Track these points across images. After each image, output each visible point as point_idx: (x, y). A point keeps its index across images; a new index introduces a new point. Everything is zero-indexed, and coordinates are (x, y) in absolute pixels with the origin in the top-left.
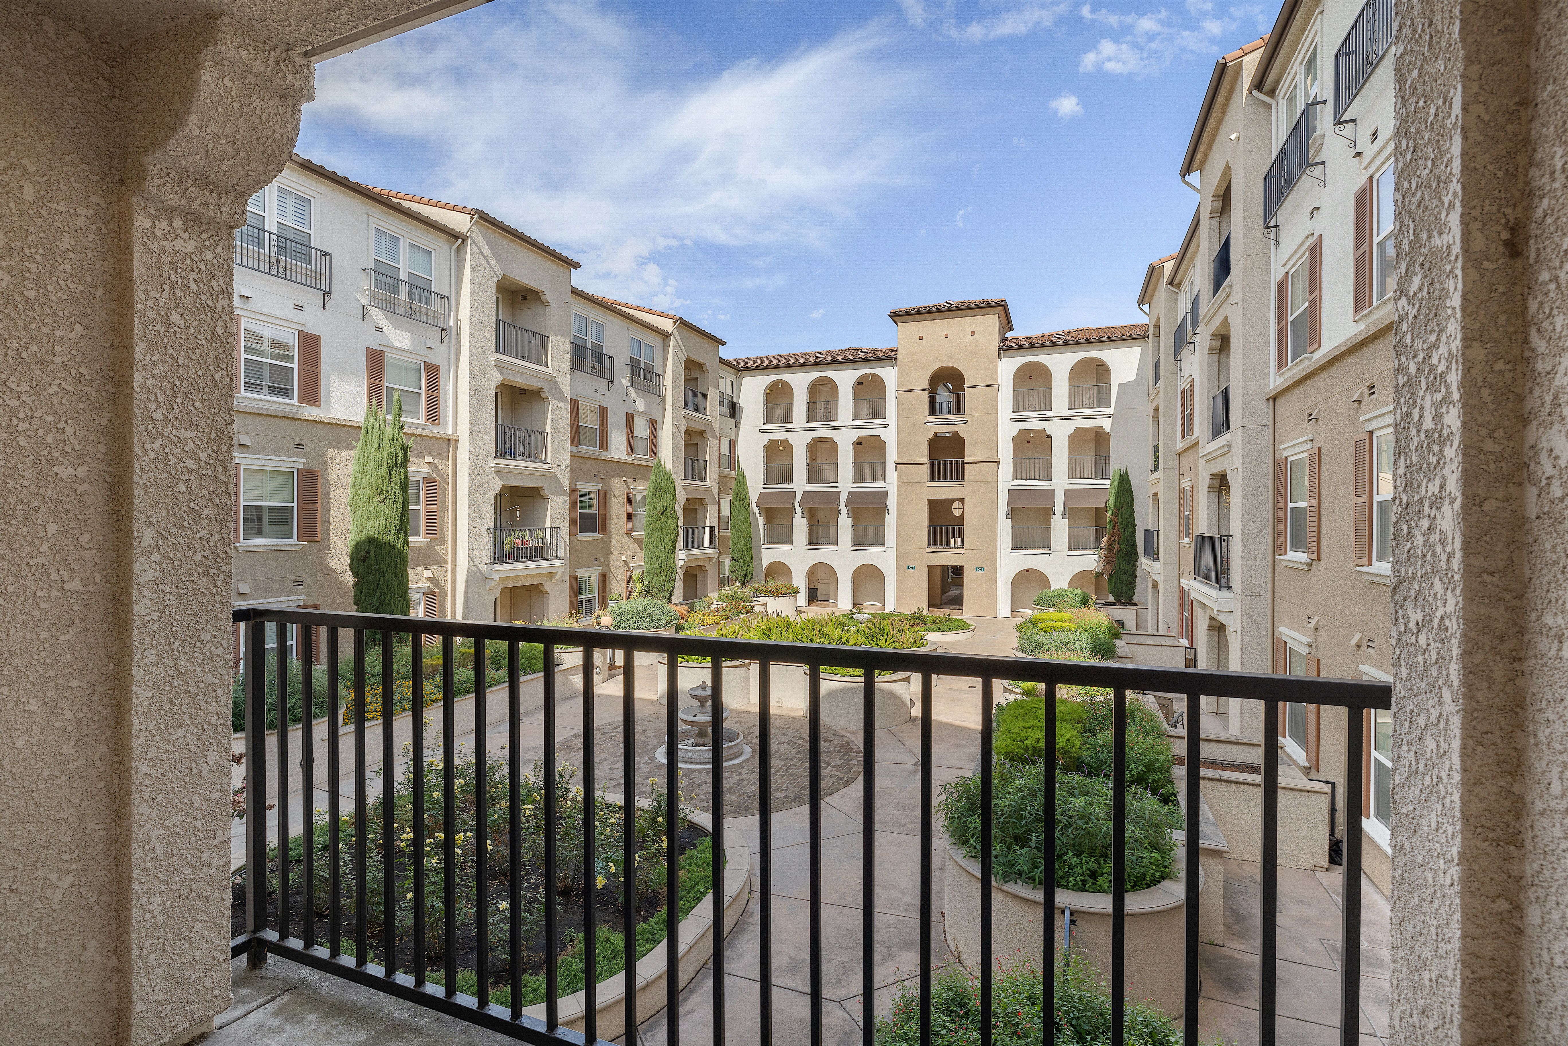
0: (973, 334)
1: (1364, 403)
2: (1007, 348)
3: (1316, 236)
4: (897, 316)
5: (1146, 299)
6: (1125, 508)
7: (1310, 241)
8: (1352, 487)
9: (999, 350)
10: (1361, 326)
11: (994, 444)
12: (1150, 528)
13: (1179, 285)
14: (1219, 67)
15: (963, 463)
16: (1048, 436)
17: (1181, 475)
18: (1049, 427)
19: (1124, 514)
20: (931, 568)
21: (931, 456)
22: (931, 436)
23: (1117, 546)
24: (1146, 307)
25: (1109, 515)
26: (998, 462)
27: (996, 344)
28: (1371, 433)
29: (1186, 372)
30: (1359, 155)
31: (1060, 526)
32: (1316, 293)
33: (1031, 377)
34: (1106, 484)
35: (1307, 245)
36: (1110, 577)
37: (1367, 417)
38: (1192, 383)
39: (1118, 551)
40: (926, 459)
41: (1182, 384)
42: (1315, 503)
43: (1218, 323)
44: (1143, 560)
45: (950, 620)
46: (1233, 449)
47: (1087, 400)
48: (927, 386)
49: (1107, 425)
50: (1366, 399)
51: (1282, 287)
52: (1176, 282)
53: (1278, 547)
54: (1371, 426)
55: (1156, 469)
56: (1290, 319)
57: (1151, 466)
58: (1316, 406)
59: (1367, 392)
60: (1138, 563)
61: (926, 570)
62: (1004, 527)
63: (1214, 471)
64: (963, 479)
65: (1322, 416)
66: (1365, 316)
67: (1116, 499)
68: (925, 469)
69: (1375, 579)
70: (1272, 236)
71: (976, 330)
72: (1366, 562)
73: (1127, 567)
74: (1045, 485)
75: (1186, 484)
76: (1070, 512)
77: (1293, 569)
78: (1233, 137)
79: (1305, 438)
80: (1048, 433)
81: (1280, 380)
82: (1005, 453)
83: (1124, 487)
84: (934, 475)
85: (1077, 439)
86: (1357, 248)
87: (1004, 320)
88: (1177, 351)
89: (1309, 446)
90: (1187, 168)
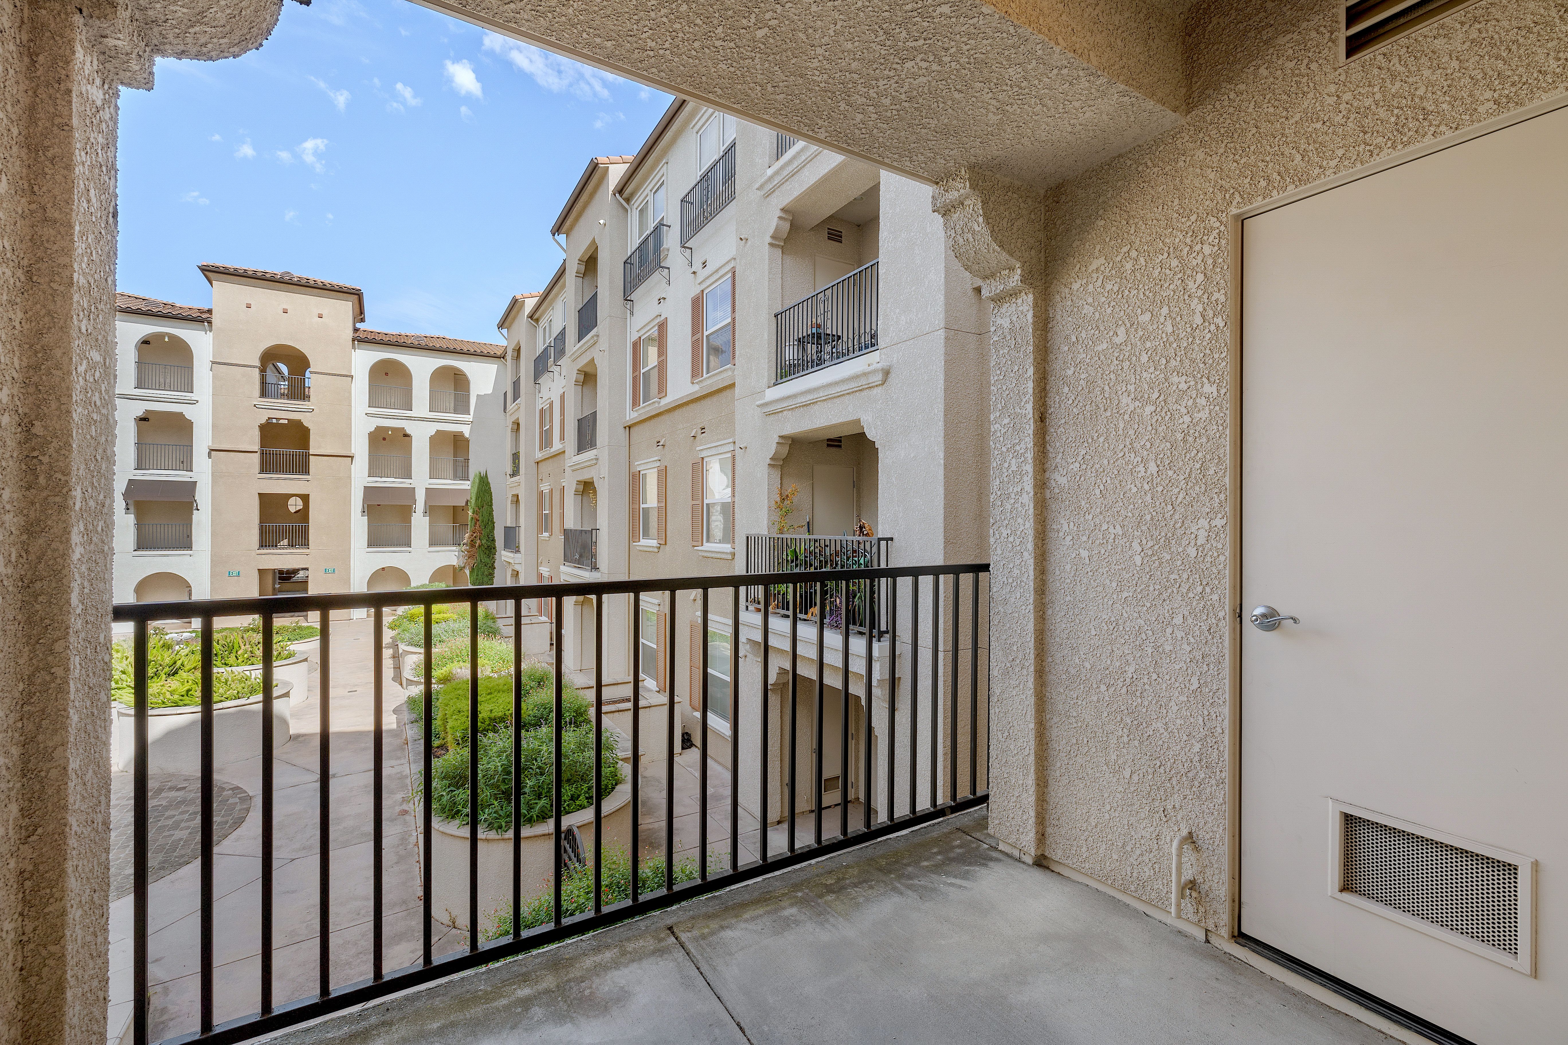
0: (320, 317)
1: (697, 438)
2: (362, 340)
3: (663, 318)
4: (210, 272)
5: (506, 324)
6: (485, 507)
7: (658, 320)
8: (690, 494)
9: (353, 340)
10: (696, 388)
11: (347, 437)
12: (509, 525)
13: (537, 321)
14: (593, 165)
15: (308, 455)
16: (406, 435)
17: (540, 480)
18: (410, 427)
19: (485, 513)
20: (261, 572)
21: (263, 444)
22: (263, 421)
23: (478, 542)
24: (505, 331)
25: (470, 513)
26: (352, 457)
27: (350, 334)
28: (703, 458)
29: (545, 393)
30: (694, 273)
31: (420, 523)
32: (664, 357)
33: (387, 374)
34: (466, 485)
35: (657, 321)
36: (472, 570)
37: (701, 448)
38: (551, 404)
39: (479, 546)
40: (256, 447)
41: (540, 404)
42: (663, 505)
43: (585, 362)
44: (503, 552)
45: (300, 628)
46: (600, 462)
47: (448, 405)
48: (258, 364)
49: (466, 430)
50: (699, 436)
51: (636, 345)
52: (535, 317)
53: (633, 536)
54: (703, 455)
55: (515, 473)
56: (642, 371)
57: (509, 471)
58: (663, 437)
59: (700, 432)
60: (496, 557)
61: (256, 575)
62: (359, 525)
63: (581, 478)
64: (307, 472)
65: (667, 444)
66: (700, 381)
67: (477, 499)
68: (256, 459)
69: (706, 554)
70: (628, 307)
71: (325, 313)
72: (700, 543)
73: (487, 560)
74: (406, 483)
75: (545, 488)
76: (431, 510)
77: (646, 552)
78: (602, 222)
79: (656, 458)
80: (408, 432)
81: (634, 415)
82: (360, 448)
83: (484, 487)
84: (268, 465)
85: (438, 440)
86: (693, 335)
87: (358, 310)
88: (537, 376)
89: (658, 464)
90: (557, 229)
